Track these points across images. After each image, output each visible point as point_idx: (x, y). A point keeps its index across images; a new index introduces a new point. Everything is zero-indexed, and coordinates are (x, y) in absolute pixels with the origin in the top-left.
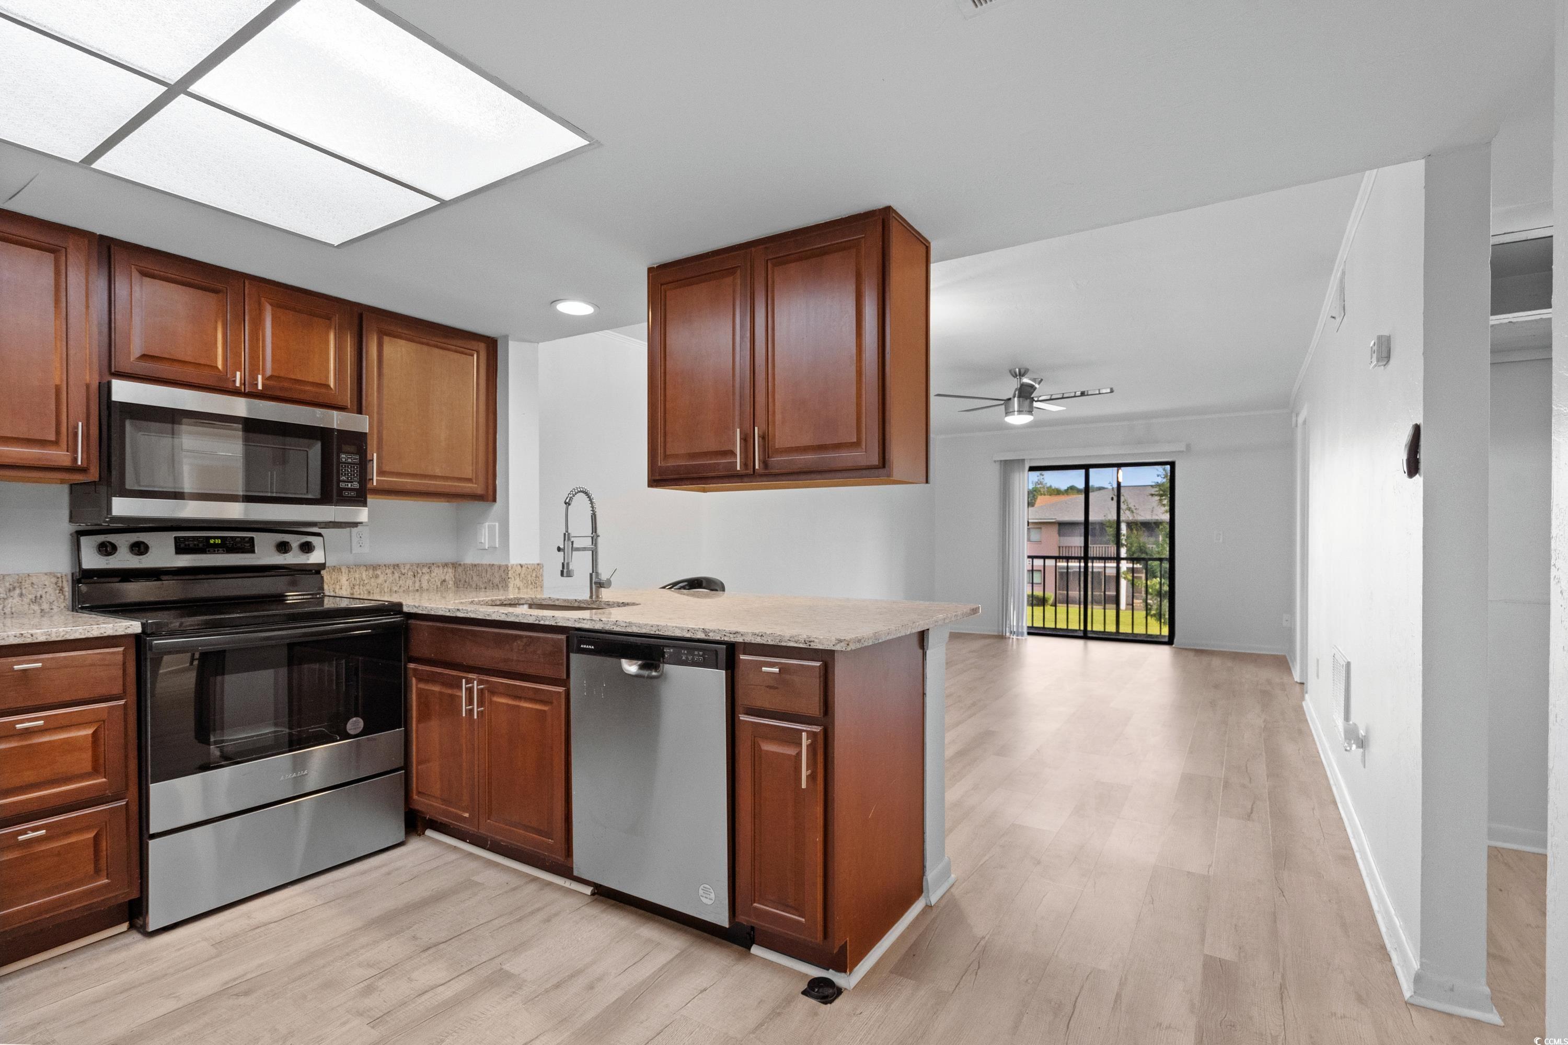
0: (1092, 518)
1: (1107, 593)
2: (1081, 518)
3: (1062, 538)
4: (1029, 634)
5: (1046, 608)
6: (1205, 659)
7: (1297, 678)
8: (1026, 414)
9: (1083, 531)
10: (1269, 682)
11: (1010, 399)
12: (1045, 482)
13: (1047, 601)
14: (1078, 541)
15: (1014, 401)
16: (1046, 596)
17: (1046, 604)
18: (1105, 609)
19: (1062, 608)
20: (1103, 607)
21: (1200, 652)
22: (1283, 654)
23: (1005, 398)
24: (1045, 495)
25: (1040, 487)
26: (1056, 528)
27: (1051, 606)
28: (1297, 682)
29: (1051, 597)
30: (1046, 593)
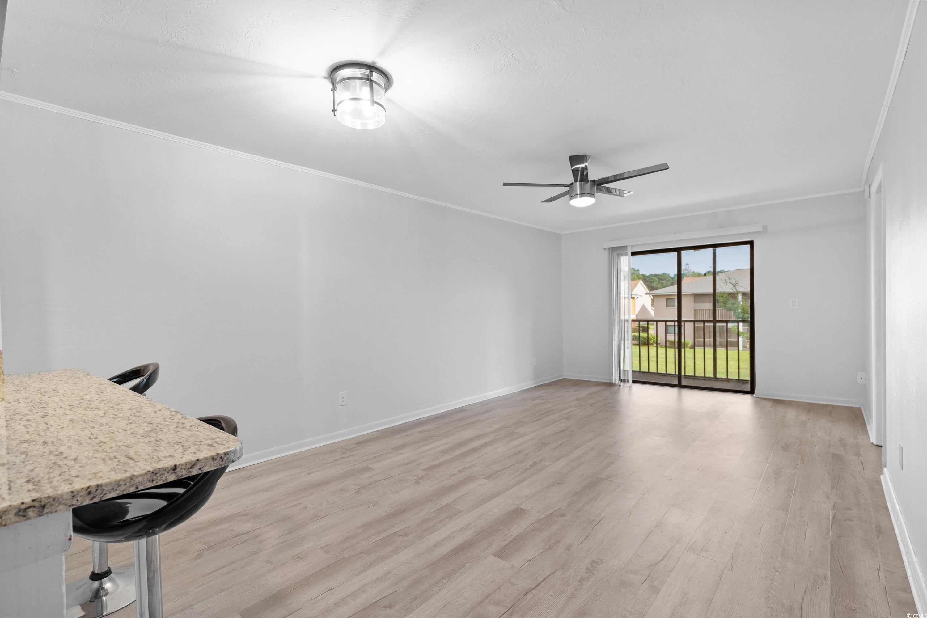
0: (719, 289)
1: (729, 340)
2: (711, 291)
3: (696, 304)
4: (634, 382)
5: (686, 349)
6: (781, 410)
7: (873, 439)
8: (587, 197)
9: (712, 299)
10: (842, 442)
11: (572, 184)
12: (690, 269)
13: (687, 345)
14: (709, 306)
15: (576, 185)
16: (686, 342)
17: (686, 347)
18: (727, 350)
19: (699, 351)
20: (726, 349)
21: (777, 402)
22: (858, 406)
23: (569, 184)
24: (690, 277)
25: (687, 273)
26: (693, 296)
27: (690, 348)
28: (872, 443)
29: (689, 342)
30: (686, 340)
